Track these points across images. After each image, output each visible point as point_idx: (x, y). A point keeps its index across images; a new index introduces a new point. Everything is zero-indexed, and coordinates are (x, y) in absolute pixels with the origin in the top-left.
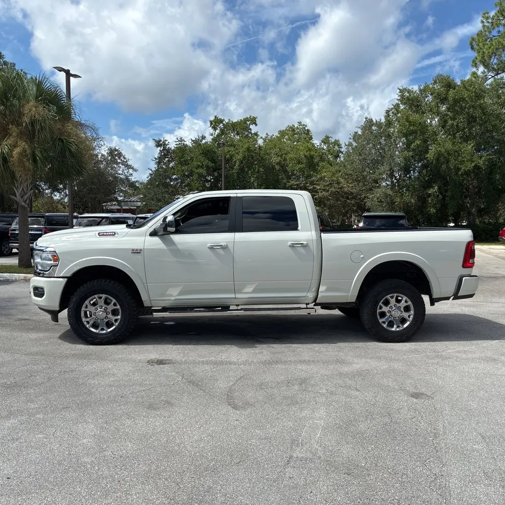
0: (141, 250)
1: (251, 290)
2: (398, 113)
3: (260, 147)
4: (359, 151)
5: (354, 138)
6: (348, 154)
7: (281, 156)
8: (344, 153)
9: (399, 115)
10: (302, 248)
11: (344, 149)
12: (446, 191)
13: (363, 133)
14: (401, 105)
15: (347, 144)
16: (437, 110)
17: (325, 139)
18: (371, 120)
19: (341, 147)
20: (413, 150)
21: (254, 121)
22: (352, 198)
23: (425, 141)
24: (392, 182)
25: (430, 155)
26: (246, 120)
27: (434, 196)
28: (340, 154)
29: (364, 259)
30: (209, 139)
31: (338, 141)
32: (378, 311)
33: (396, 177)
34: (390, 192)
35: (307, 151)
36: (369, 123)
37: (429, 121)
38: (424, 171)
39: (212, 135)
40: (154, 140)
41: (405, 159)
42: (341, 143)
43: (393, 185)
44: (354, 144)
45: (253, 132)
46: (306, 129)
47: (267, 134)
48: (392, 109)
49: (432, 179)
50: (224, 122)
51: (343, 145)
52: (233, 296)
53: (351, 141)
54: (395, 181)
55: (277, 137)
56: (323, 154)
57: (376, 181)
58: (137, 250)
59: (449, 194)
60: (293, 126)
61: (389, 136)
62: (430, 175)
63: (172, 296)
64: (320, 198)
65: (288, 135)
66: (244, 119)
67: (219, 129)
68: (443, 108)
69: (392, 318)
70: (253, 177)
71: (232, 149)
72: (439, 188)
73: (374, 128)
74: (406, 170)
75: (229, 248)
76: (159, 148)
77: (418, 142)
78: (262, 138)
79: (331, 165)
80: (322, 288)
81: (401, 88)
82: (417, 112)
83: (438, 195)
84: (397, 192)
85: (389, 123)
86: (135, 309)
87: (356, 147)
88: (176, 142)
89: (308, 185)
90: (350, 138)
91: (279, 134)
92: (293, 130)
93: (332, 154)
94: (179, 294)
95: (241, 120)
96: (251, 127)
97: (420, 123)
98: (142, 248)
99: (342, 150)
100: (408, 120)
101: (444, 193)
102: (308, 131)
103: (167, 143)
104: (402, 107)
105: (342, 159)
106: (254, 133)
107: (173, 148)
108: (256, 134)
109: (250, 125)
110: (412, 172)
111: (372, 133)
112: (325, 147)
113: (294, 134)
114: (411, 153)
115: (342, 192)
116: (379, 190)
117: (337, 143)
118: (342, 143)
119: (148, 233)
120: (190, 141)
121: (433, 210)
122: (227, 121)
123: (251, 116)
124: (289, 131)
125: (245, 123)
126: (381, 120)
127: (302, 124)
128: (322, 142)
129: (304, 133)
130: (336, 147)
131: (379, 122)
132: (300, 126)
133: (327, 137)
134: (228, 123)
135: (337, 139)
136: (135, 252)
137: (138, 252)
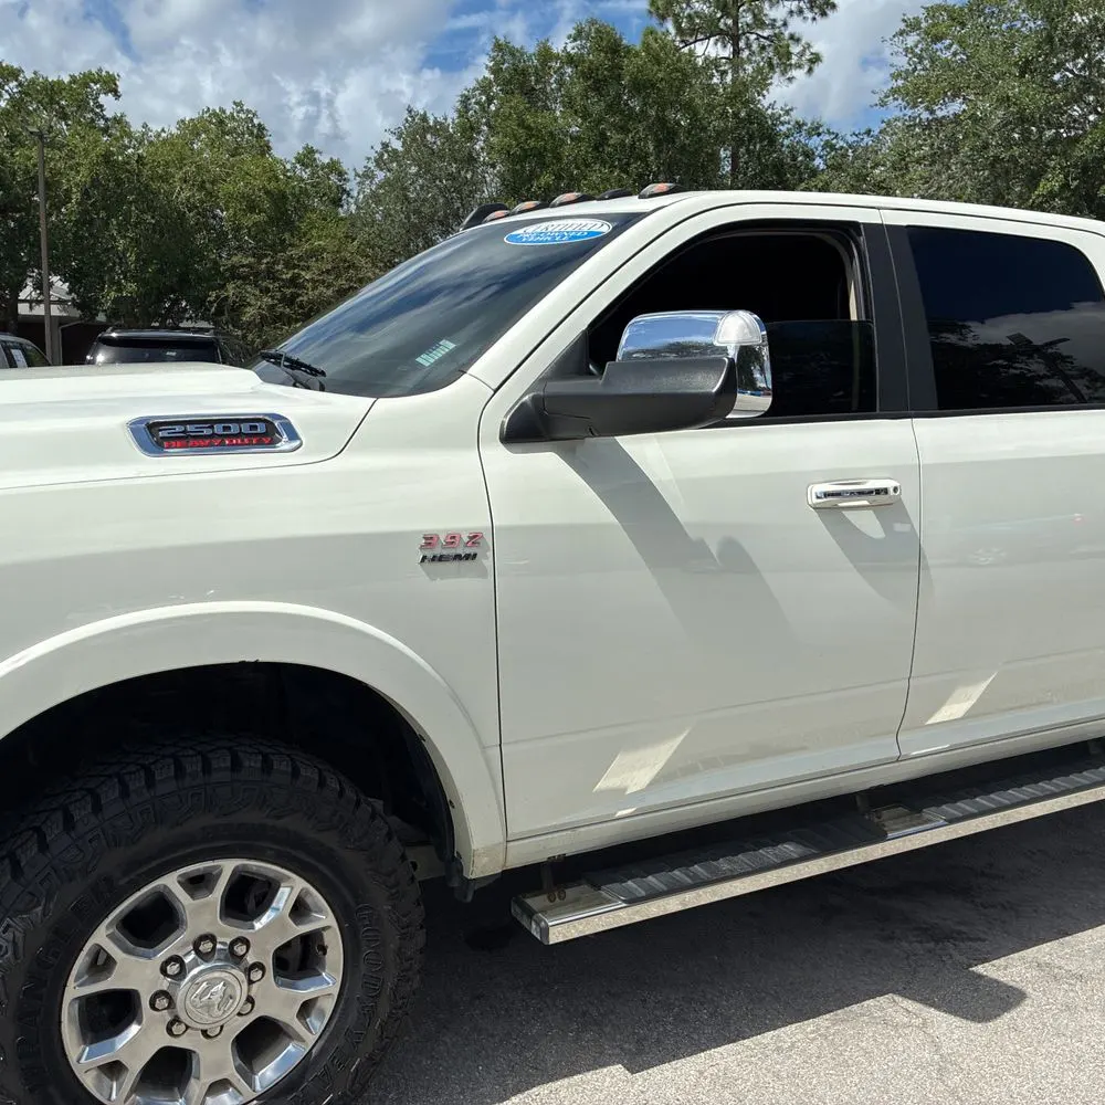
2: (490, 104)
3: (140, 157)
4: (396, 185)
5: (378, 159)
7: (202, 187)
8: (352, 194)
11: (351, 186)
13: (406, 146)
14: (495, 86)
15: (360, 172)
17: (304, 155)
18: (424, 118)
19: (346, 180)
21: (109, 84)
23: (559, 178)
26: (86, 80)
31: (338, 162)
35: (269, 180)
36: (419, 123)
42: (345, 169)
44: (379, 176)
45: (109, 114)
46: (256, 121)
47: (146, 126)
48: (475, 92)
50: (21, 78)
51: (351, 175)
53: (370, 165)
55: (175, 136)
60: (222, 111)
64: (309, 301)
66: (83, 75)
67: (8, 97)
70: (125, 237)
81: (502, 41)
85: (469, 130)
89: (280, 267)
90: (369, 159)
91: (179, 129)
92: (221, 122)
93: (325, 196)
95: (73, 78)
96: (102, 99)
98: (479, 523)
99: (348, 186)
102: (261, 127)
105: (352, 208)
106: (113, 119)
108: (119, 121)
109: (98, 94)
112: (305, 176)
113: (224, 133)
117: (334, 167)
118: (347, 167)
122: (29, 75)
123: (100, 70)
124: (210, 122)
125: (87, 85)
126: (446, 119)
127: (245, 108)
128: (299, 160)
129: (251, 134)
130: (333, 177)
131: (441, 124)
132: (238, 112)
133: (310, 151)
134: (33, 82)
135: (335, 158)
136: (445, 552)
137: (461, 551)
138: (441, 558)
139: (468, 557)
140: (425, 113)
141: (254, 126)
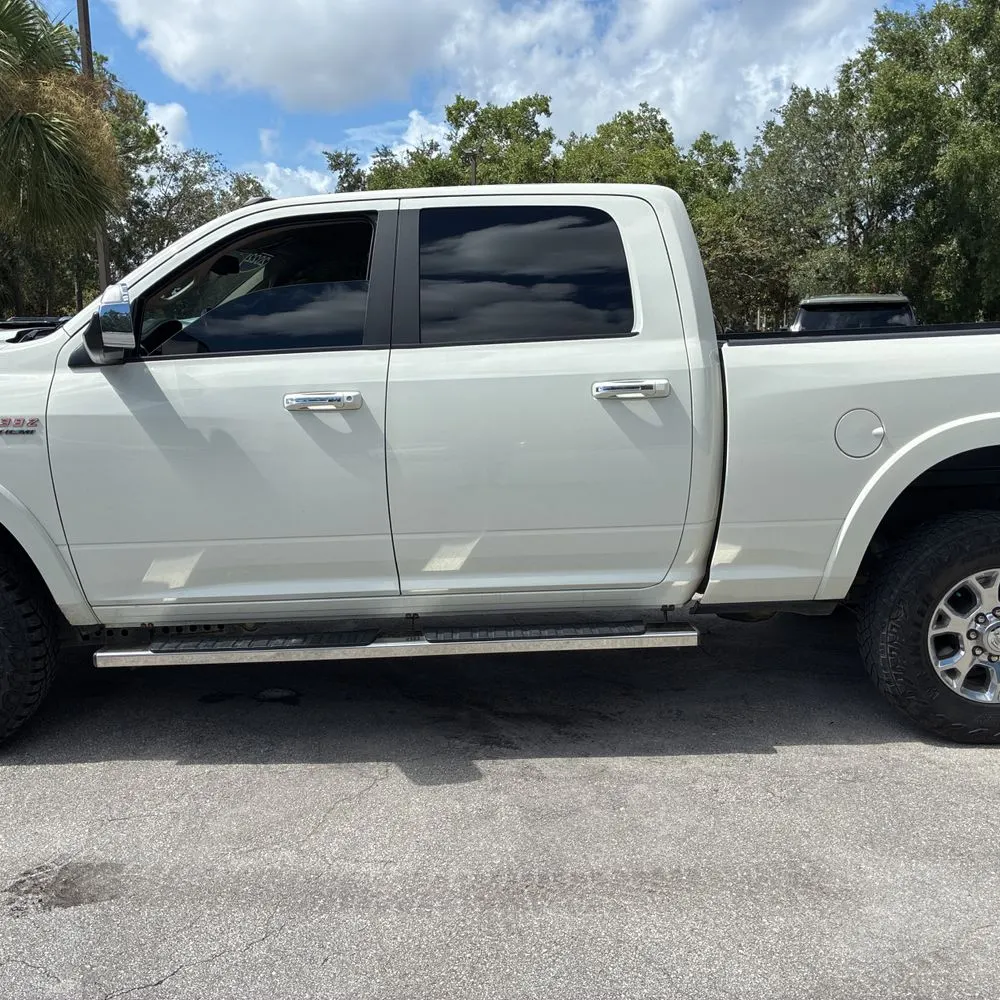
0: (34, 422)
1: (455, 562)
2: (870, 71)
3: (556, 163)
4: (779, 163)
5: (765, 138)
6: (753, 174)
8: (743, 171)
9: (873, 76)
10: (646, 402)
11: (742, 164)
12: (979, 249)
13: (788, 121)
14: (878, 53)
15: (750, 151)
16: (964, 59)
17: (701, 142)
18: (807, 93)
19: (737, 159)
20: (904, 157)
21: (543, 105)
22: (761, 271)
23: (932, 135)
24: (851, 233)
25: (940, 170)
26: (527, 103)
27: (949, 260)
28: (734, 175)
29: (887, 443)
30: (446, 148)
31: (731, 144)
32: (932, 632)
33: (860, 222)
34: (843, 257)
35: (661, 167)
36: (802, 99)
37: (941, 88)
38: (930, 205)
39: (450, 138)
40: (326, 153)
41: (884, 178)
42: (736, 148)
43: (853, 240)
44: (767, 150)
45: (541, 130)
46: (659, 118)
47: (573, 135)
48: (857, 62)
49: (945, 222)
50: (477, 110)
51: (741, 155)
52: (389, 585)
53: (759, 143)
54: (858, 231)
55: (595, 140)
56: (695, 175)
57: (815, 233)
58: (19, 422)
59: (985, 255)
60: (631, 113)
61: (848, 127)
62: (942, 213)
63: (164, 587)
65: (618, 133)
66: (523, 101)
67: (467, 126)
68: (977, 53)
69: (984, 658)
71: (496, 167)
72: (962, 244)
73: (812, 110)
74: (885, 203)
75: (368, 410)
76: (337, 173)
77: (915, 139)
78: (560, 143)
79: (715, 198)
80: (723, 554)
82: (914, 67)
83: (960, 258)
84: (862, 255)
85: (849, 97)
86: (36, 635)
87: (772, 155)
88: (374, 157)
90: (757, 138)
91: (598, 133)
92: (630, 123)
93: (716, 176)
94: (193, 582)
95: (515, 104)
96: (538, 118)
97: (921, 94)
98: (39, 413)
99: (739, 165)
100: (891, 89)
101: (973, 255)
102: (664, 122)
103: (354, 160)
104: (881, 57)
105: (739, 184)
106: (544, 133)
107: (368, 173)
108: (549, 135)
109: (534, 115)
110: (899, 208)
111: (808, 121)
112: (701, 160)
113: (633, 132)
114: (898, 165)
115: (741, 259)
116: (821, 253)
117: (727, 150)
118: (739, 147)
119: (66, 357)
120: (405, 155)
121: (944, 294)
122: (484, 106)
123: (537, 95)
124: (622, 124)
125: (524, 109)
126: (828, 91)
127: (649, 107)
128: (695, 147)
129: (655, 129)
130: (726, 159)
131: (823, 96)
132: (644, 112)
133: (707, 138)
134: (486, 111)
135: (728, 141)
136: (15, 429)
137: (25, 428)
138: (11, 432)
139: (28, 432)
140: (808, 89)
141: (657, 121)
